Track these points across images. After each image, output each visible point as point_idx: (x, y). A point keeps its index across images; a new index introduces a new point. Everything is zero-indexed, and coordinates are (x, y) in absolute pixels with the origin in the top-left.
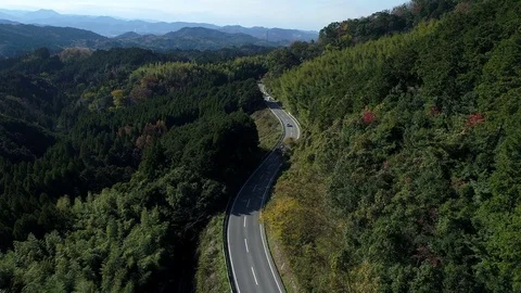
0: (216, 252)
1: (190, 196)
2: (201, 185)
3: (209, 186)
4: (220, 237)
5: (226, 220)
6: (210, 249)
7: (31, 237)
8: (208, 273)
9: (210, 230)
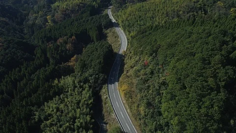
0: (107, 98)
1: (96, 79)
2: (99, 76)
3: (102, 76)
4: (107, 92)
5: (108, 87)
6: (105, 97)
7: (57, 96)
8: (105, 104)
9: (103, 90)
